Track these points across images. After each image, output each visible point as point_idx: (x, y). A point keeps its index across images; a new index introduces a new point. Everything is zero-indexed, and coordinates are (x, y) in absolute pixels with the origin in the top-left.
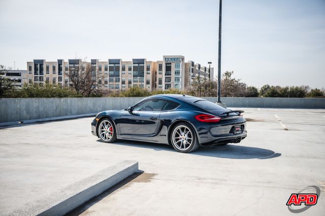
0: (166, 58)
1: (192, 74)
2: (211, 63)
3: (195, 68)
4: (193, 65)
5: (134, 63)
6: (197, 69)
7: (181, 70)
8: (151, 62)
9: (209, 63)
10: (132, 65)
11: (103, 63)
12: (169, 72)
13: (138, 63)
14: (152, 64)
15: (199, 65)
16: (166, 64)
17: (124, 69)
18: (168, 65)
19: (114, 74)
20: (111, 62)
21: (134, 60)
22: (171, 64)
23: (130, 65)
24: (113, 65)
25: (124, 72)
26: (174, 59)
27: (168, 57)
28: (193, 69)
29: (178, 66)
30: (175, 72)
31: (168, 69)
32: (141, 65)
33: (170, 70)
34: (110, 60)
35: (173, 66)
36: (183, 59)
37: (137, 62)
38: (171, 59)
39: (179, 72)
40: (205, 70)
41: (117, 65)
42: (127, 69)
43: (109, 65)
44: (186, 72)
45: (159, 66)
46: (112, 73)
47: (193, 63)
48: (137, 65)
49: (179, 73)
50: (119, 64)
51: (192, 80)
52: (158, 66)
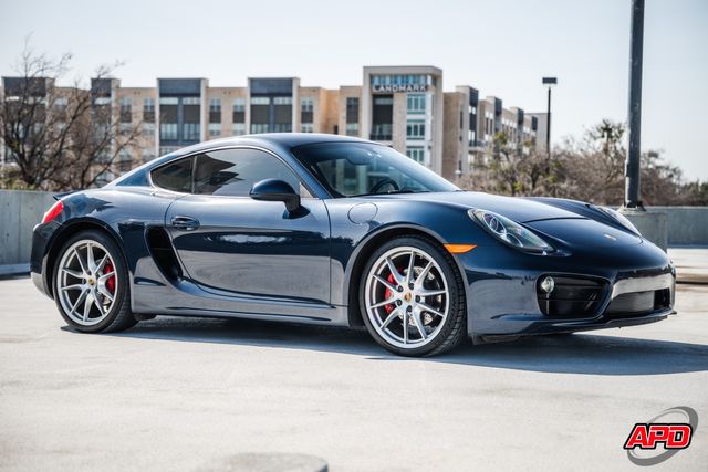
0: (372, 75)
1: (471, 135)
2: (553, 81)
3: (483, 114)
4: (474, 102)
5: (253, 95)
6: (490, 115)
7: (428, 118)
8: (316, 90)
9: (546, 81)
10: (247, 102)
11: (137, 91)
12: (385, 126)
13: (271, 95)
14: (323, 97)
15: (498, 103)
16: (375, 97)
17: (215, 116)
18: (380, 102)
19: (180, 133)
20: (167, 87)
21: (252, 81)
22: (390, 96)
23: (239, 102)
24: (173, 101)
25: (214, 127)
26: (405, 77)
27: (380, 72)
28: (473, 117)
29: (416, 105)
30: (409, 129)
31: (382, 115)
32: (279, 101)
33: (390, 121)
34: (162, 82)
35: (399, 104)
36: (437, 77)
37: (265, 91)
38: (394, 77)
39: (423, 128)
40: (521, 122)
41: (188, 101)
42: (227, 115)
43: (158, 102)
44: (448, 126)
45: (349, 107)
46: (172, 129)
47: (474, 93)
48: (265, 101)
49: (422, 133)
50: (198, 95)
51: (471, 158)
52: (345, 107)
